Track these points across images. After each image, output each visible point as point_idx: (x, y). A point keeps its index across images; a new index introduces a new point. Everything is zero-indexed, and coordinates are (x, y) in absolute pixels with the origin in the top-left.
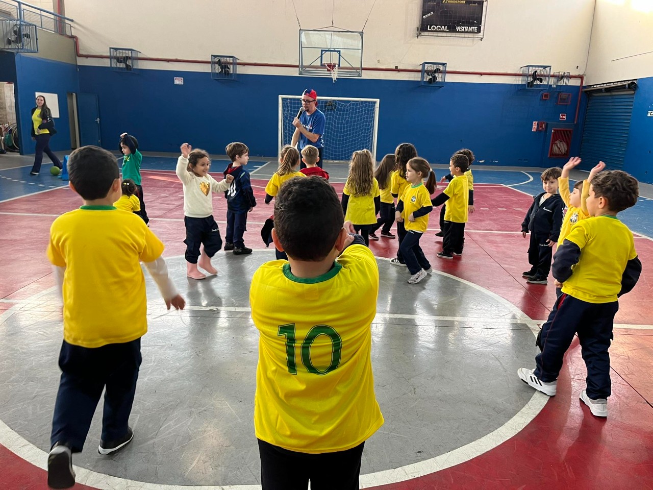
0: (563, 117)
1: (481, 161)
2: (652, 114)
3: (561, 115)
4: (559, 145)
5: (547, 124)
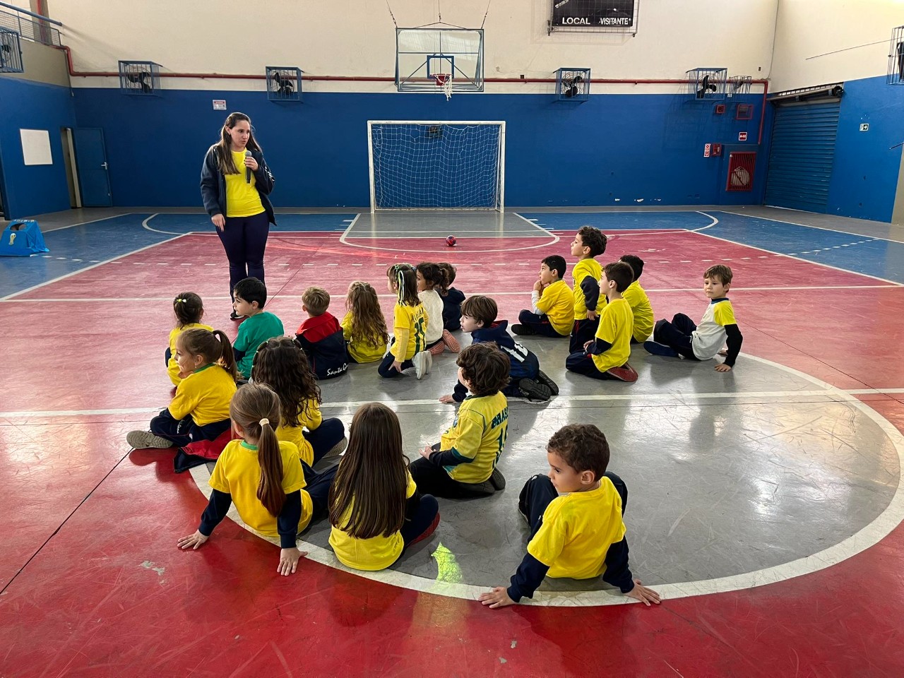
0: (743, 136)
1: (639, 199)
2: (866, 127)
3: (741, 134)
4: (739, 174)
5: (723, 146)
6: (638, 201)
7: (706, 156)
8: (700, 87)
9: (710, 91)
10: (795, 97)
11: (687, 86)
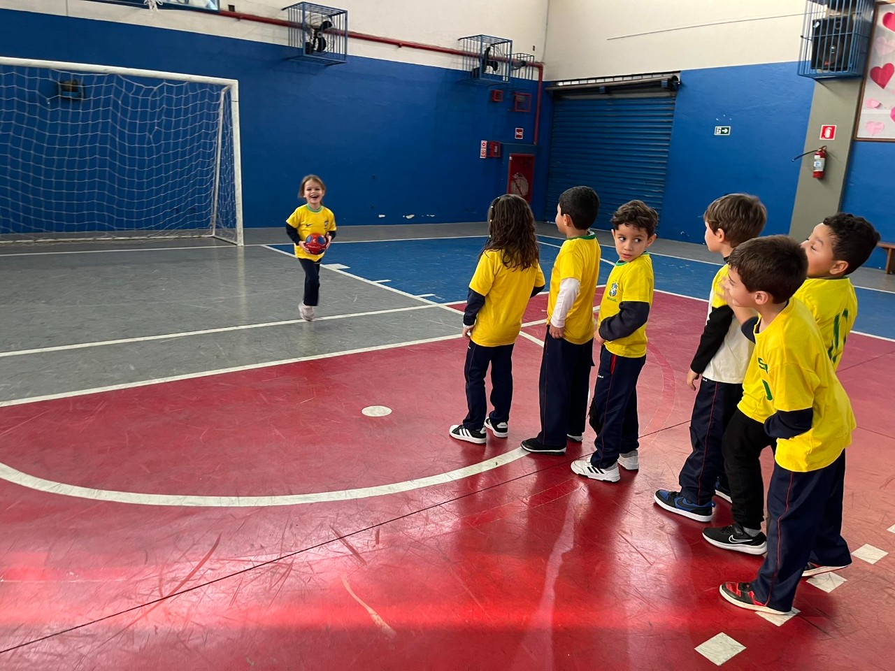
0: (519, 134)
1: (408, 215)
2: (726, 131)
3: (519, 131)
4: (518, 181)
5: (502, 145)
6: (408, 217)
7: (483, 155)
8: (477, 64)
9: (490, 70)
10: (598, 88)
11: (460, 60)
